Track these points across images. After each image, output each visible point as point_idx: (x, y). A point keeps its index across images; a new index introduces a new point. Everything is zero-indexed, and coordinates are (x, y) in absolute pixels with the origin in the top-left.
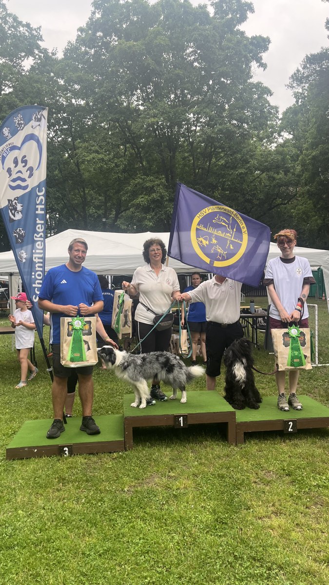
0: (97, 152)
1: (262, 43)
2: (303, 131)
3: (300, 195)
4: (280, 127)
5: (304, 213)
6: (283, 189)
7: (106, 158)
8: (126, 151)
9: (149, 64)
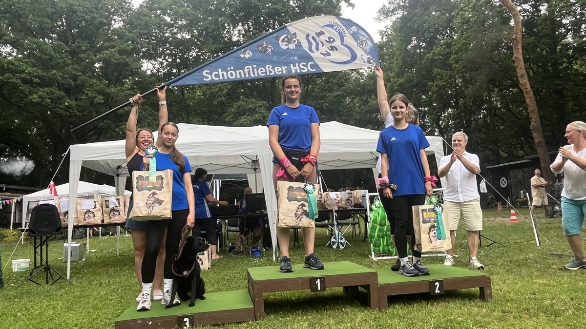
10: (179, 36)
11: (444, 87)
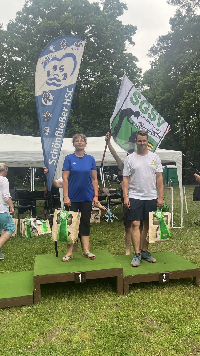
1: (132, 30)
2: (155, 85)
4: (142, 82)
10: (13, 58)
11: (190, 104)
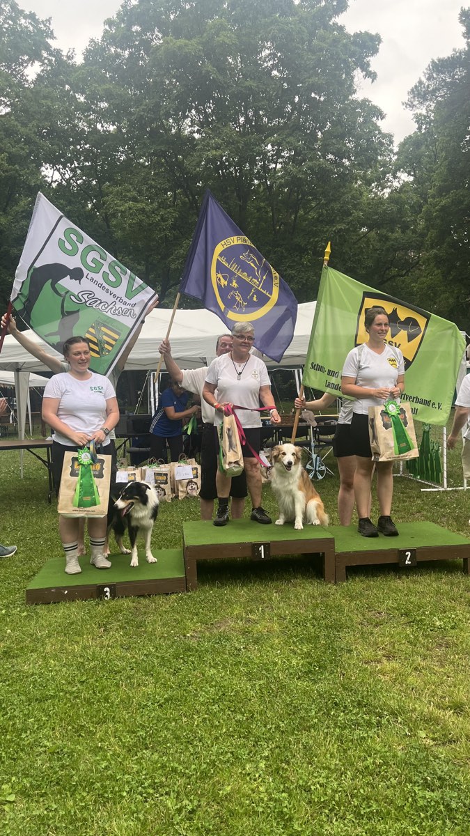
0: (135, 200)
1: (369, 44)
2: (427, 171)
3: (424, 263)
4: (395, 164)
5: (429, 287)
6: (399, 254)
7: (148, 208)
8: (175, 199)
9: (208, 72)
